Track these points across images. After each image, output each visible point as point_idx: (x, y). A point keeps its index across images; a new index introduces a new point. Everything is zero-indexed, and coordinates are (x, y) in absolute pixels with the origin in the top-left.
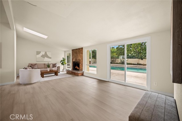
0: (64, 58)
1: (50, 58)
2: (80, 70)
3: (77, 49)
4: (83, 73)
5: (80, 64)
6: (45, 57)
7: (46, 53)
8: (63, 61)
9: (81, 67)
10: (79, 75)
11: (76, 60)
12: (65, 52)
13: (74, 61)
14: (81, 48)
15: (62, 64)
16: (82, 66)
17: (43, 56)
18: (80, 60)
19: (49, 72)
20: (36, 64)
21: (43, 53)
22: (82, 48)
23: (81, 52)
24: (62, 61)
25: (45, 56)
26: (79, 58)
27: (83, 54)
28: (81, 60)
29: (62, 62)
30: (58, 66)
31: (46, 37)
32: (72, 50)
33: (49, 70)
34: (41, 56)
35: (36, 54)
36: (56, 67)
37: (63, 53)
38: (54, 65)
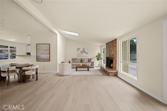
0: (100, 53)
1: (87, 53)
2: (113, 68)
3: (110, 42)
4: (117, 73)
5: (114, 61)
6: (83, 53)
7: (84, 49)
8: (99, 56)
9: (115, 65)
10: (110, 75)
11: (110, 55)
12: (101, 46)
13: (108, 56)
14: (114, 40)
15: (98, 59)
16: (116, 63)
17: (82, 52)
18: (113, 55)
19: (81, 67)
20: (76, 59)
21: (81, 50)
22: (116, 40)
23: (115, 44)
24: (97, 56)
25: (84, 51)
26: (112, 53)
27: (116, 47)
28: (115, 55)
29: (97, 58)
30: (92, 61)
31: (77, 34)
32: (107, 44)
33: (81, 65)
34: (80, 52)
35: (77, 50)
36: (90, 62)
37: (99, 48)
38: (89, 60)
